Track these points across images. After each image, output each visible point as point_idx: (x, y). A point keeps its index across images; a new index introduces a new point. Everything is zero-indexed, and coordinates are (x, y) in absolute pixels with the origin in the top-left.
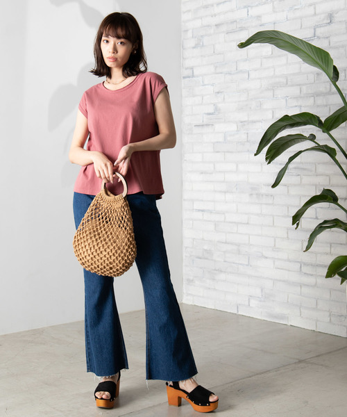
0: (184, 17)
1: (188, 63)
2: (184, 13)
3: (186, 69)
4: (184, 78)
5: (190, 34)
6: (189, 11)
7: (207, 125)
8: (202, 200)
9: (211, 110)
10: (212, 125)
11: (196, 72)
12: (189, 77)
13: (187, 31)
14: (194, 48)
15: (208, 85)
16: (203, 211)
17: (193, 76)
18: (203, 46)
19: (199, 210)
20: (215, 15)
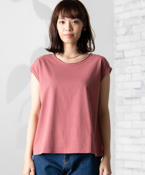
0: (117, 10)
1: (119, 47)
2: (117, 7)
3: (118, 52)
4: (116, 59)
5: (121, 24)
6: (120, 5)
7: (136, 98)
8: (131, 160)
9: (139, 85)
10: (140, 98)
11: (126, 55)
12: (120, 59)
13: (119, 21)
14: (124, 35)
15: (136, 65)
16: (132, 169)
17: (124, 58)
18: (132, 33)
19: (129, 169)
20: (142, 9)
